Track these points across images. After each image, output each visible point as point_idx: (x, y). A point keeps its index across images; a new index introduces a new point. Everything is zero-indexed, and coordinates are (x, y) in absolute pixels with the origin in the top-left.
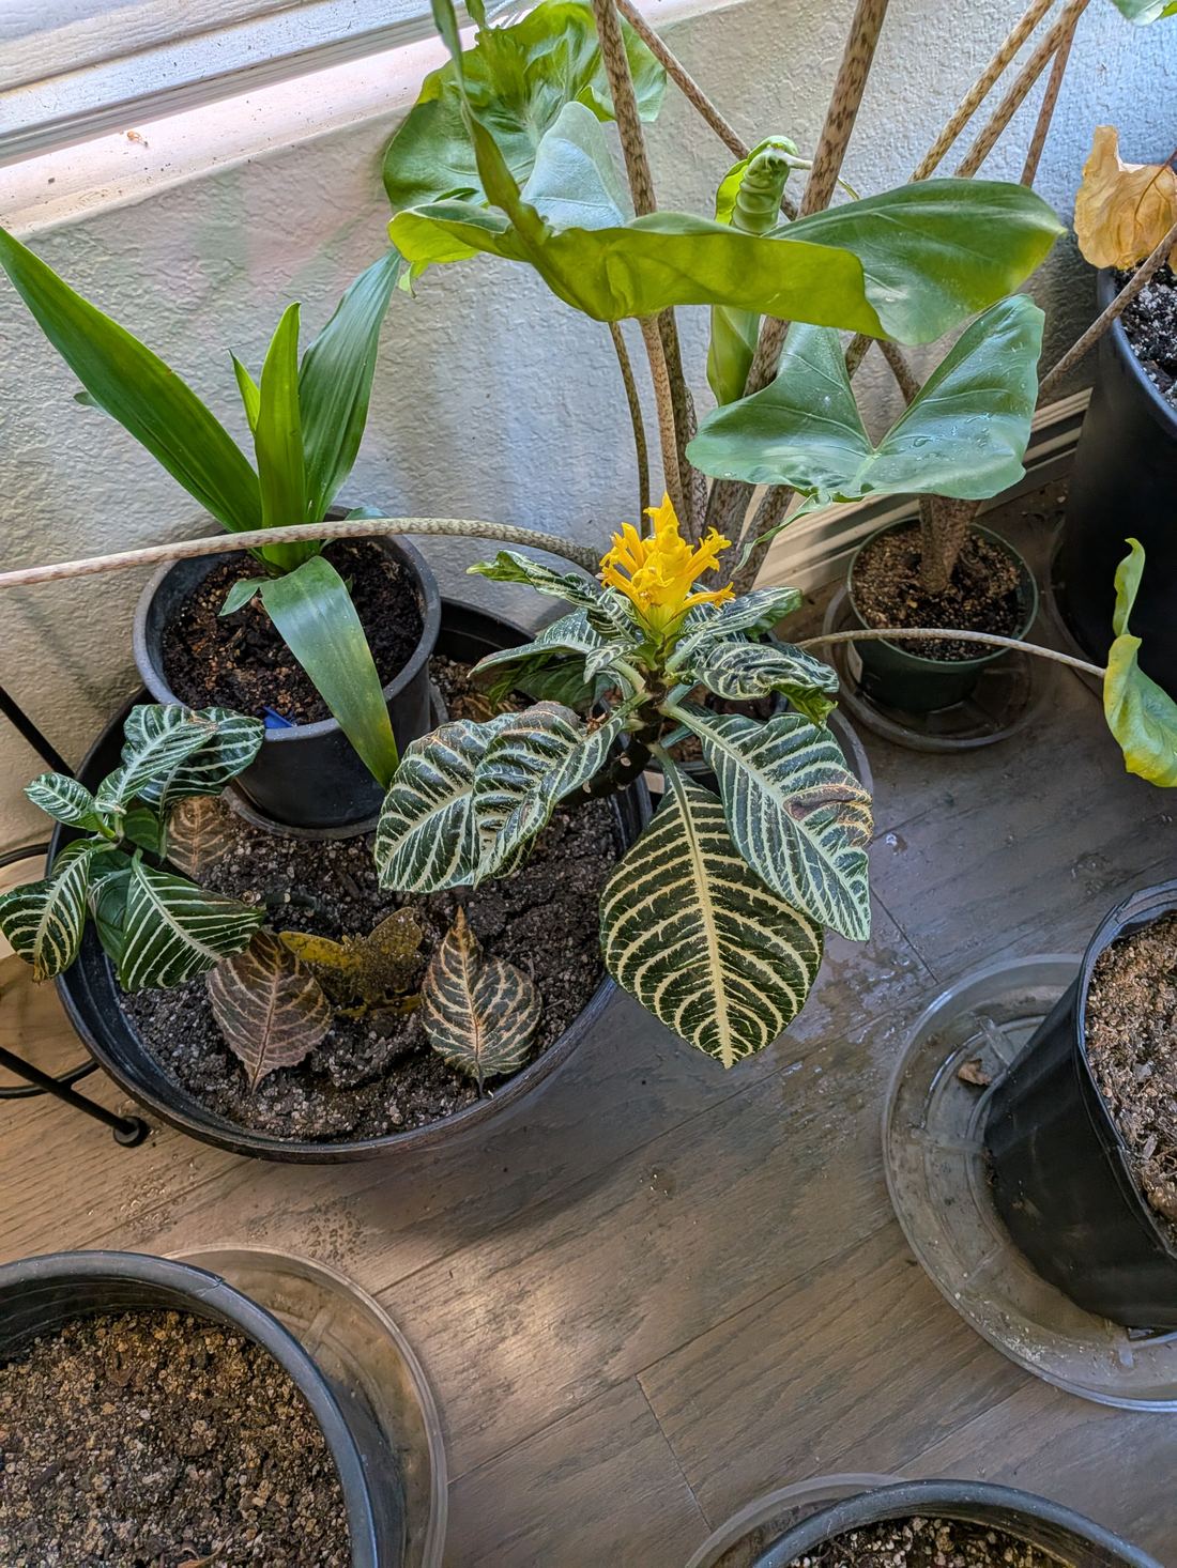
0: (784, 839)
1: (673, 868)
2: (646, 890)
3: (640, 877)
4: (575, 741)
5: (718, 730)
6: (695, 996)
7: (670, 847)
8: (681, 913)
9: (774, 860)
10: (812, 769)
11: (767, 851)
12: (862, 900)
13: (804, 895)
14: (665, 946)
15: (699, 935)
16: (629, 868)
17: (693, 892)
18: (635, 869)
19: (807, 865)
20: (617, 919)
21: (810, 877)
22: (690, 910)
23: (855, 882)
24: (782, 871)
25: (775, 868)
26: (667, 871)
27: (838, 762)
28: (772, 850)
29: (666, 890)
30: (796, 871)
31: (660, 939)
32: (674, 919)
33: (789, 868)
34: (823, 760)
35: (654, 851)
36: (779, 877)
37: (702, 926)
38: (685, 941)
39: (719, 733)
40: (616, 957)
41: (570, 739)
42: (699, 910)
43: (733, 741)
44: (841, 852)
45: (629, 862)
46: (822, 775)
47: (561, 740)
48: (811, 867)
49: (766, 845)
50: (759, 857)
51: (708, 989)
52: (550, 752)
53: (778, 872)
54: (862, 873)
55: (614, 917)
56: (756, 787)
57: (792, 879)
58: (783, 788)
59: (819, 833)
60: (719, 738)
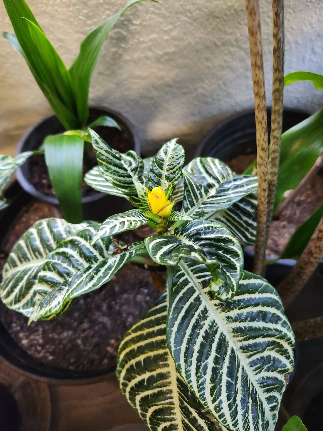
0: (213, 354)
1: (157, 342)
2: (141, 350)
3: (138, 342)
4: (103, 256)
5: (192, 268)
6: (168, 424)
7: (157, 328)
8: (159, 371)
9: (198, 368)
10: (256, 309)
11: (194, 359)
12: (273, 409)
13: (214, 401)
14: (148, 389)
15: (168, 388)
16: (133, 335)
17: (166, 360)
18: (137, 337)
19: (225, 378)
20: (127, 363)
21: (224, 389)
22: (164, 370)
23: (270, 397)
24: (200, 377)
25: (197, 374)
26: (153, 343)
27: (278, 308)
28: (199, 360)
29: (151, 354)
30: (213, 380)
31: (145, 383)
32: (154, 373)
33: (208, 376)
34: (264, 305)
35: (148, 328)
36: (198, 381)
37: (170, 383)
38: (159, 389)
39: (192, 271)
40: (125, 385)
41: (102, 254)
42: (169, 372)
43: (199, 277)
44: (264, 374)
45: (135, 331)
46: (263, 316)
47: (96, 253)
48: (228, 382)
49: (196, 355)
50: (186, 362)
51: (173, 422)
52: (88, 259)
53: (199, 377)
54: (279, 391)
55: (125, 361)
56: (205, 311)
57: (208, 386)
58: (228, 318)
59: (249, 357)
60: (191, 273)
